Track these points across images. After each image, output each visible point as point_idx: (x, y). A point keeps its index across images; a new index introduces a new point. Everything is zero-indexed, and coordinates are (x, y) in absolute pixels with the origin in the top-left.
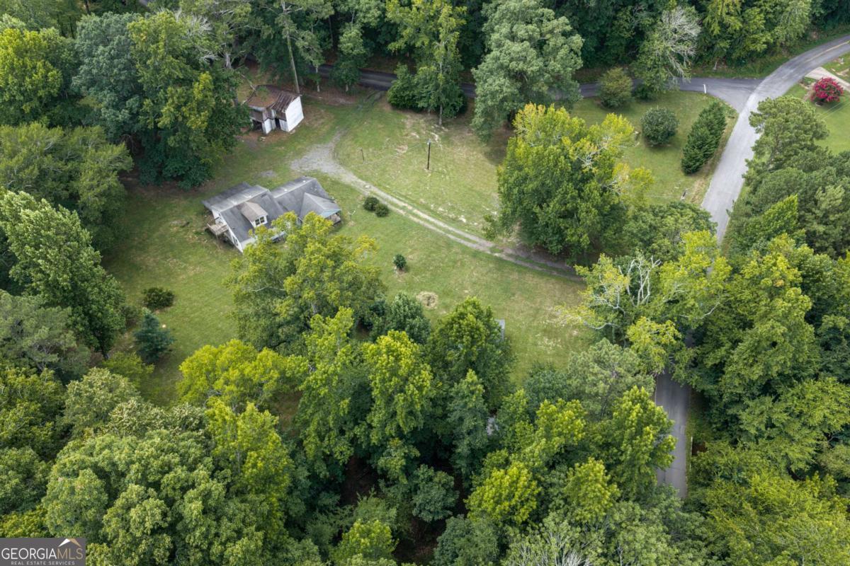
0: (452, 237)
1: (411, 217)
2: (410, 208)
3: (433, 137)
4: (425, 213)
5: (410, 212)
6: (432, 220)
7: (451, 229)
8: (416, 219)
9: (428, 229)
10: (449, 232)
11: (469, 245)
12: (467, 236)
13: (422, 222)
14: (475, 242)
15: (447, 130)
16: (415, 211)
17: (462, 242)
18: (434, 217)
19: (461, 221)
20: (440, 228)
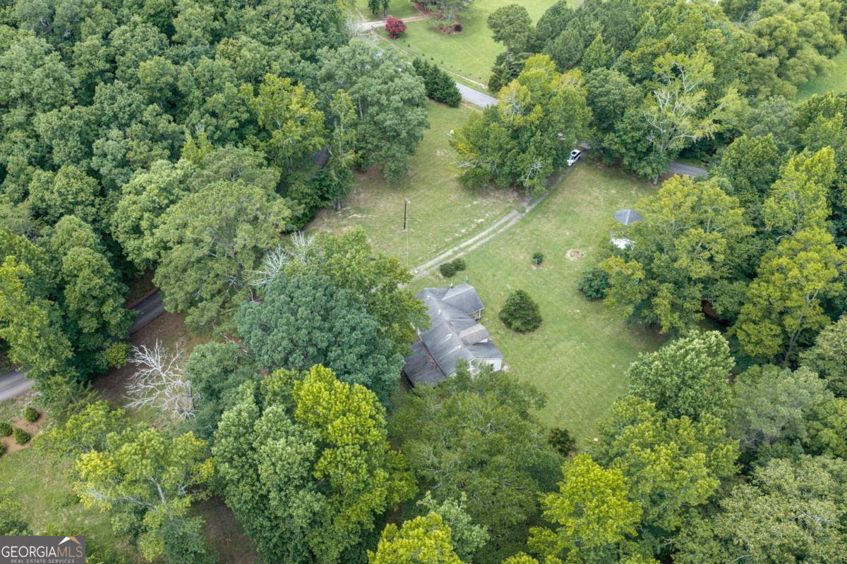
0: (501, 230)
1: (470, 250)
2: (456, 248)
3: (356, 218)
4: (466, 241)
5: (462, 250)
6: (477, 238)
7: (491, 229)
8: (473, 248)
9: (488, 242)
10: (494, 231)
11: (512, 223)
12: (501, 222)
13: (478, 244)
14: (511, 219)
15: (349, 208)
16: (461, 246)
17: (509, 226)
18: (472, 237)
19: (482, 222)
20: (489, 235)
